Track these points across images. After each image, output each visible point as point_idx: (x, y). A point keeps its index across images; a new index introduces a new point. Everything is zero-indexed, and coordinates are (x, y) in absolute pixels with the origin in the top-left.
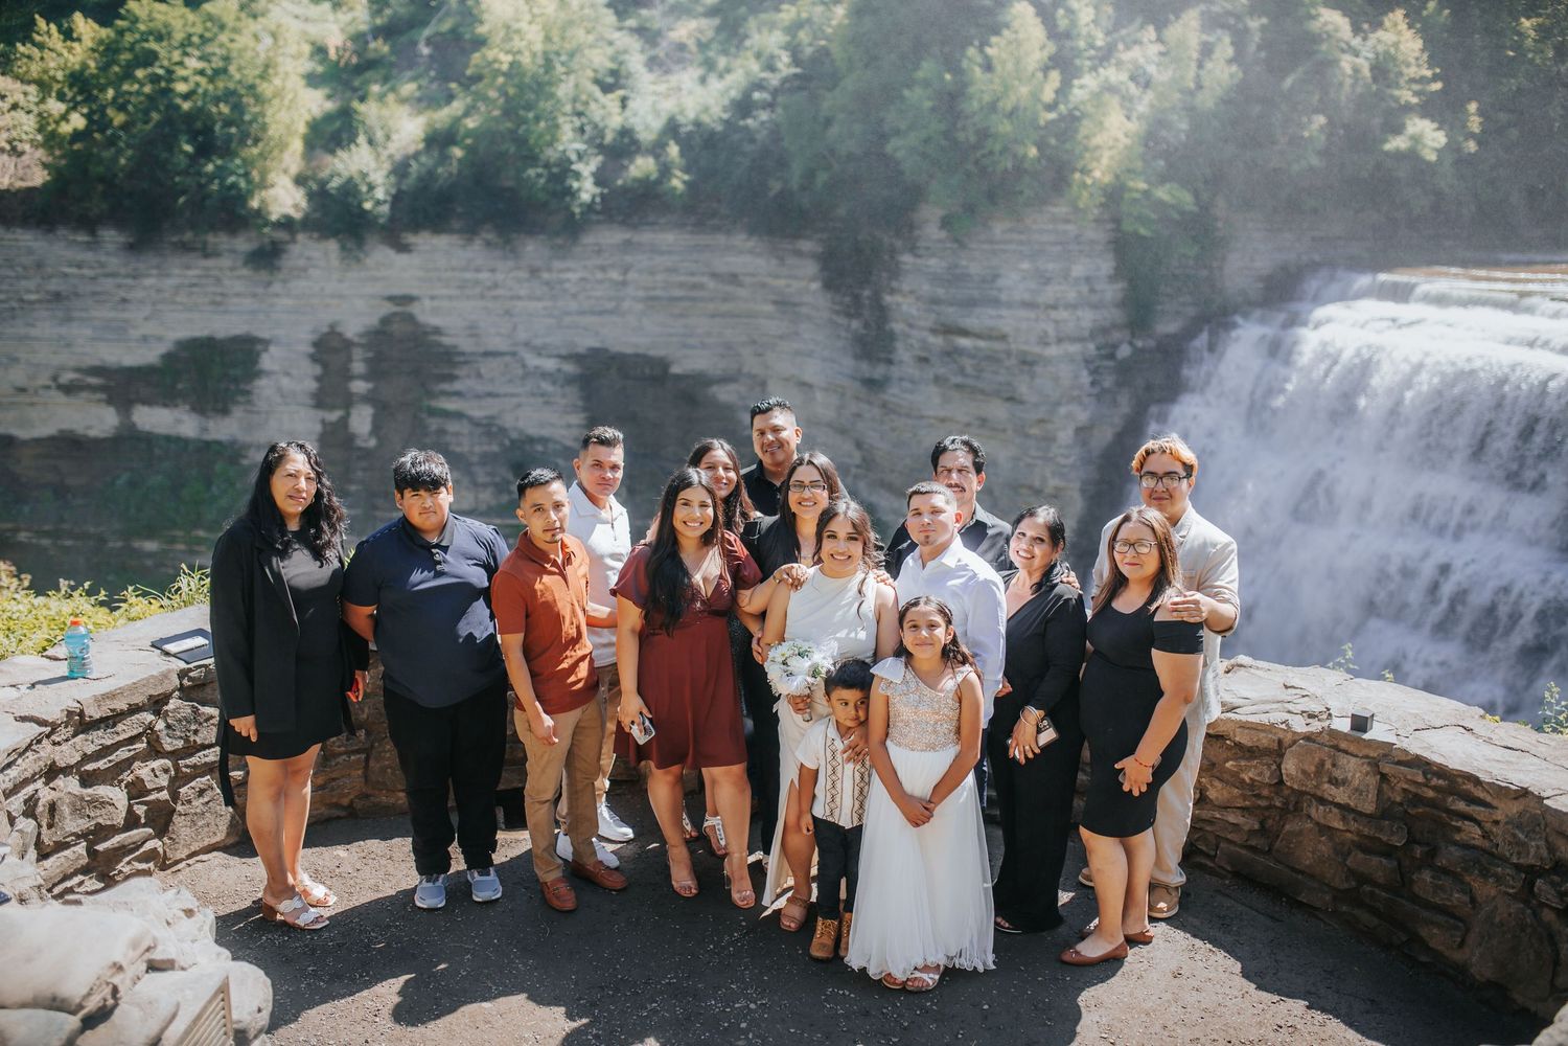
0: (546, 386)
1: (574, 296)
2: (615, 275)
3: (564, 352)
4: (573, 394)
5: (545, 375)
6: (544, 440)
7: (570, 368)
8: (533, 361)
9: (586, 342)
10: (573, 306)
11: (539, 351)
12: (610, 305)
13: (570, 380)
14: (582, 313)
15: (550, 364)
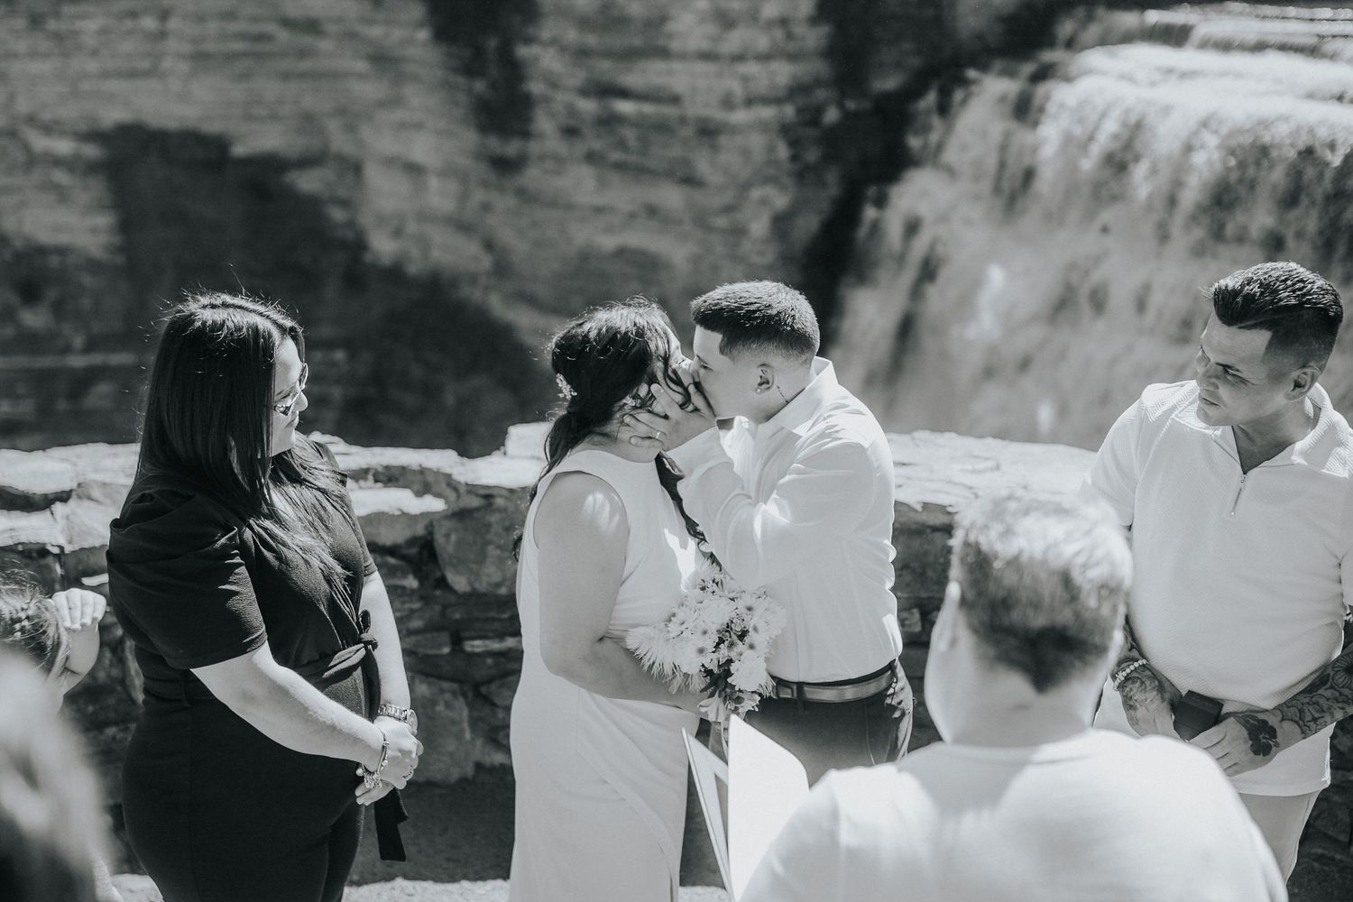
0: (61, 177)
1: (95, 53)
2: (149, 23)
3: (83, 127)
4: (97, 188)
5: (57, 162)
6: (62, 251)
7: (91, 151)
8: (40, 143)
9: (112, 116)
10: (92, 66)
11: (49, 129)
12: (145, 64)
13: (91, 168)
14: (105, 75)
15: (63, 147)
